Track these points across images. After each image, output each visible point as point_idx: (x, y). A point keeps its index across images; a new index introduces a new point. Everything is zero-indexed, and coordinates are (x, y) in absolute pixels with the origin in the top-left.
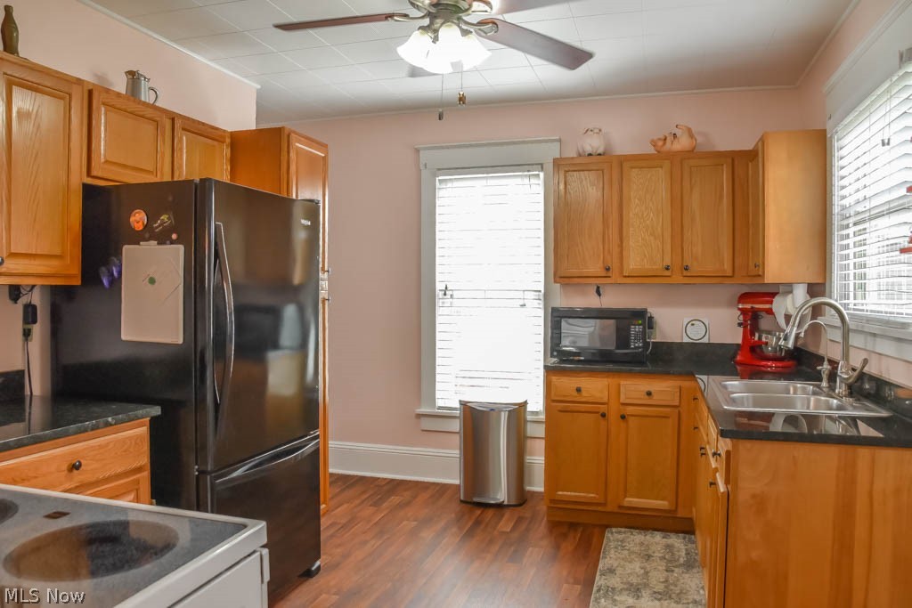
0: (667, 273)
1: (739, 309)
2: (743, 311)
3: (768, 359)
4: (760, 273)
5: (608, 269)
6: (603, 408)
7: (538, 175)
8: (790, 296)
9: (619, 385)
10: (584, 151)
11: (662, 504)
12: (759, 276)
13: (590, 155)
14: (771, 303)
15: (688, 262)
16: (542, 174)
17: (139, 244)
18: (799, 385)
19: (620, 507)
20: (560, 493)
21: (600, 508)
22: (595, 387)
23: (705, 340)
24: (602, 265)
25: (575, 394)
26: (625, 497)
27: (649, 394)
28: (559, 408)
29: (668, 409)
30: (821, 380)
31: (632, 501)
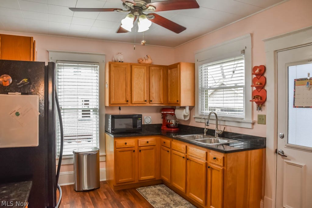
0: (146, 102)
1: (162, 113)
2: (163, 114)
3: (172, 128)
4: (179, 103)
5: (127, 101)
6: (133, 149)
7: (97, 66)
8: (185, 110)
9: (138, 140)
10: (118, 60)
11: (152, 177)
12: (178, 104)
13: (120, 62)
14: (174, 111)
15: (151, 99)
16: (98, 66)
17: (7, 94)
18: (199, 135)
19: (139, 181)
20: (120, 180)
21: (133, 183)
22: (131, 142)
23: (151, 123)
24: (125, 100)
25: (125, 145)
26: (141, 177)
27: (148, 142)
28: (119, 151)
29: (153, 147)
30: (204, 133)
31: (143, 178)
